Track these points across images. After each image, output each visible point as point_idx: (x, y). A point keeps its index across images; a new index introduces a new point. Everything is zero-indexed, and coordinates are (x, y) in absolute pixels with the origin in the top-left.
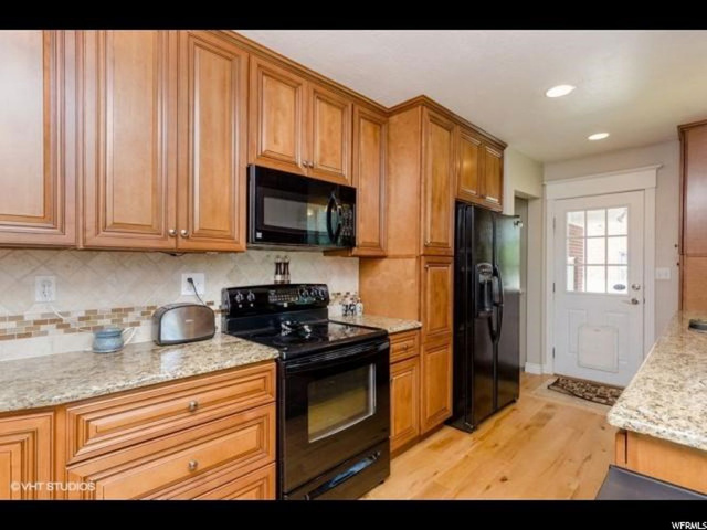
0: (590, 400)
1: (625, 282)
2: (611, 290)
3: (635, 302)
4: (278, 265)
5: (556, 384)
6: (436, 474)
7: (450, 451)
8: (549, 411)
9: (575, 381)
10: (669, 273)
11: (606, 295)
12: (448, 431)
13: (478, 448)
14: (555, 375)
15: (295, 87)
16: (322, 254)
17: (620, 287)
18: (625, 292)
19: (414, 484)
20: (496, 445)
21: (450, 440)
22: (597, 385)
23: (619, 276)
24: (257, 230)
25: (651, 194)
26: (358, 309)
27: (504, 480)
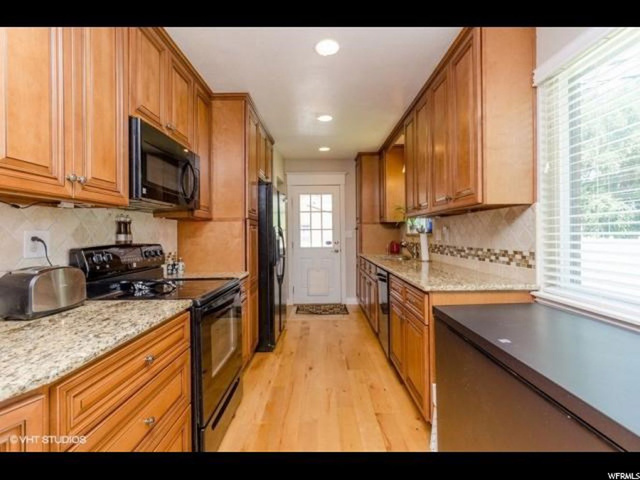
0: (321, 314)
1: (331, 240)
2: (325, 245)
3: (337, 251)
4: (119, 223)
5: (298, 309)
6: (270, 382)
7: (267, 366)
8: (305, 325)
9: (307, 306)
10: (352, 234)
11: (322, 248)
12: (259, 356)
13: (283, 358)
14: (295, 305)
15: (160, 51)
16: (152, 215)
17: (329, 243)
18: (331, 246)
19: (261, 394)
20: (292, 353)
21: (262, 360)
22: (319, 305)
23: (329, 236)
24: (143, 186)
25: (342, 187)
26: (181, 268)
27: (311, 369)
